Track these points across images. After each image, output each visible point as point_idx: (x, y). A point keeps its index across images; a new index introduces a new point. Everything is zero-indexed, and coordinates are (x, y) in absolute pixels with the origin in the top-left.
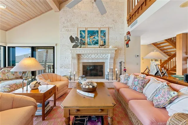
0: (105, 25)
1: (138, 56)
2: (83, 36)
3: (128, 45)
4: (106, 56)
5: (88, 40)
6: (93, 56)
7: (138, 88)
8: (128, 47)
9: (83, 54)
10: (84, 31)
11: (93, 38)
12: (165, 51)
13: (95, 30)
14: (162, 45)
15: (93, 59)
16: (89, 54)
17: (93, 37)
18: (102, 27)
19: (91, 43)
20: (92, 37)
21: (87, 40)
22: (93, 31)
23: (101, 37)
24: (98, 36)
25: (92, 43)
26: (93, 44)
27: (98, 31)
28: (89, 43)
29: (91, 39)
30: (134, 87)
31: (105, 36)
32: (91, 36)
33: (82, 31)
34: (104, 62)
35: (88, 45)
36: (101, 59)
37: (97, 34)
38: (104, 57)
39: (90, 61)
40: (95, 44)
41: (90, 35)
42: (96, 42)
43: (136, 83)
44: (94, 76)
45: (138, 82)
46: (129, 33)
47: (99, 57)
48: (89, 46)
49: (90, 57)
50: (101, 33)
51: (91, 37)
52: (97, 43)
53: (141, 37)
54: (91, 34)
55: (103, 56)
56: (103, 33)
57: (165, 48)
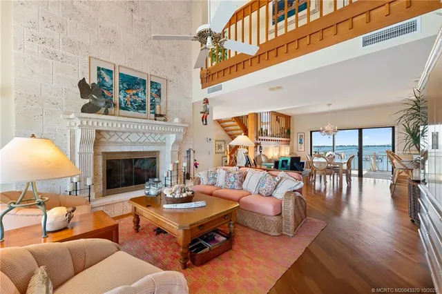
0: (158, 72)
1: (210, 140)
2: (105, 84)
3: (206, 122)
4: (162, 138)
5: (121, 97)
6: (134, 138)
7: (236, 184)
8: (206, 124)
9: (108, 132)
10: (109, 72)
11: (134, 95)
12: (230, 133)
13: (139, 76)
14: (227, 124)
15: (133, 144)
16: (123, 132)
17: (135, 92)
18: (153, 74)
19: (129, 106)
20: (131, 92)
21: (117, 96)
22: (135, 78)
23: (152, 96)
24: (144, 91)
25: (131, 105)
26: (134, 109)
27: (144, 81)
28: (123, 105)
29: (128, 96)
30: (230, 185)
31: (160, 96)
32: (129, 89)
33: (103, 69)
34: (159, 151)
35: (121, 108)
36: (153, 144)
37: (142, 88)
38: (159, 141)
39: (126, 149)
40: (138, 110)
41: (125, 85)
42: (140, 105)
43: (232, 179)
44: (136, 184)
45: (234, 177)
46: (206, 101)
47: (147, 141)
48: (122, 112)
49: (127, 140)
50: (151, 86)
51: (128, 92)
52: (142, 107)
53: (214, 109)
54: (128, 85)
55: (156, 138)
56: (156, 88)
57: (230, 128)
